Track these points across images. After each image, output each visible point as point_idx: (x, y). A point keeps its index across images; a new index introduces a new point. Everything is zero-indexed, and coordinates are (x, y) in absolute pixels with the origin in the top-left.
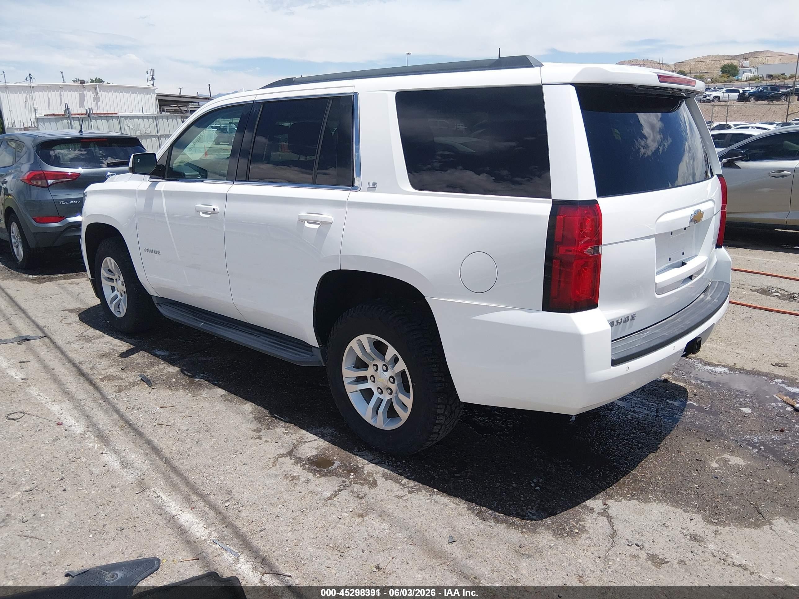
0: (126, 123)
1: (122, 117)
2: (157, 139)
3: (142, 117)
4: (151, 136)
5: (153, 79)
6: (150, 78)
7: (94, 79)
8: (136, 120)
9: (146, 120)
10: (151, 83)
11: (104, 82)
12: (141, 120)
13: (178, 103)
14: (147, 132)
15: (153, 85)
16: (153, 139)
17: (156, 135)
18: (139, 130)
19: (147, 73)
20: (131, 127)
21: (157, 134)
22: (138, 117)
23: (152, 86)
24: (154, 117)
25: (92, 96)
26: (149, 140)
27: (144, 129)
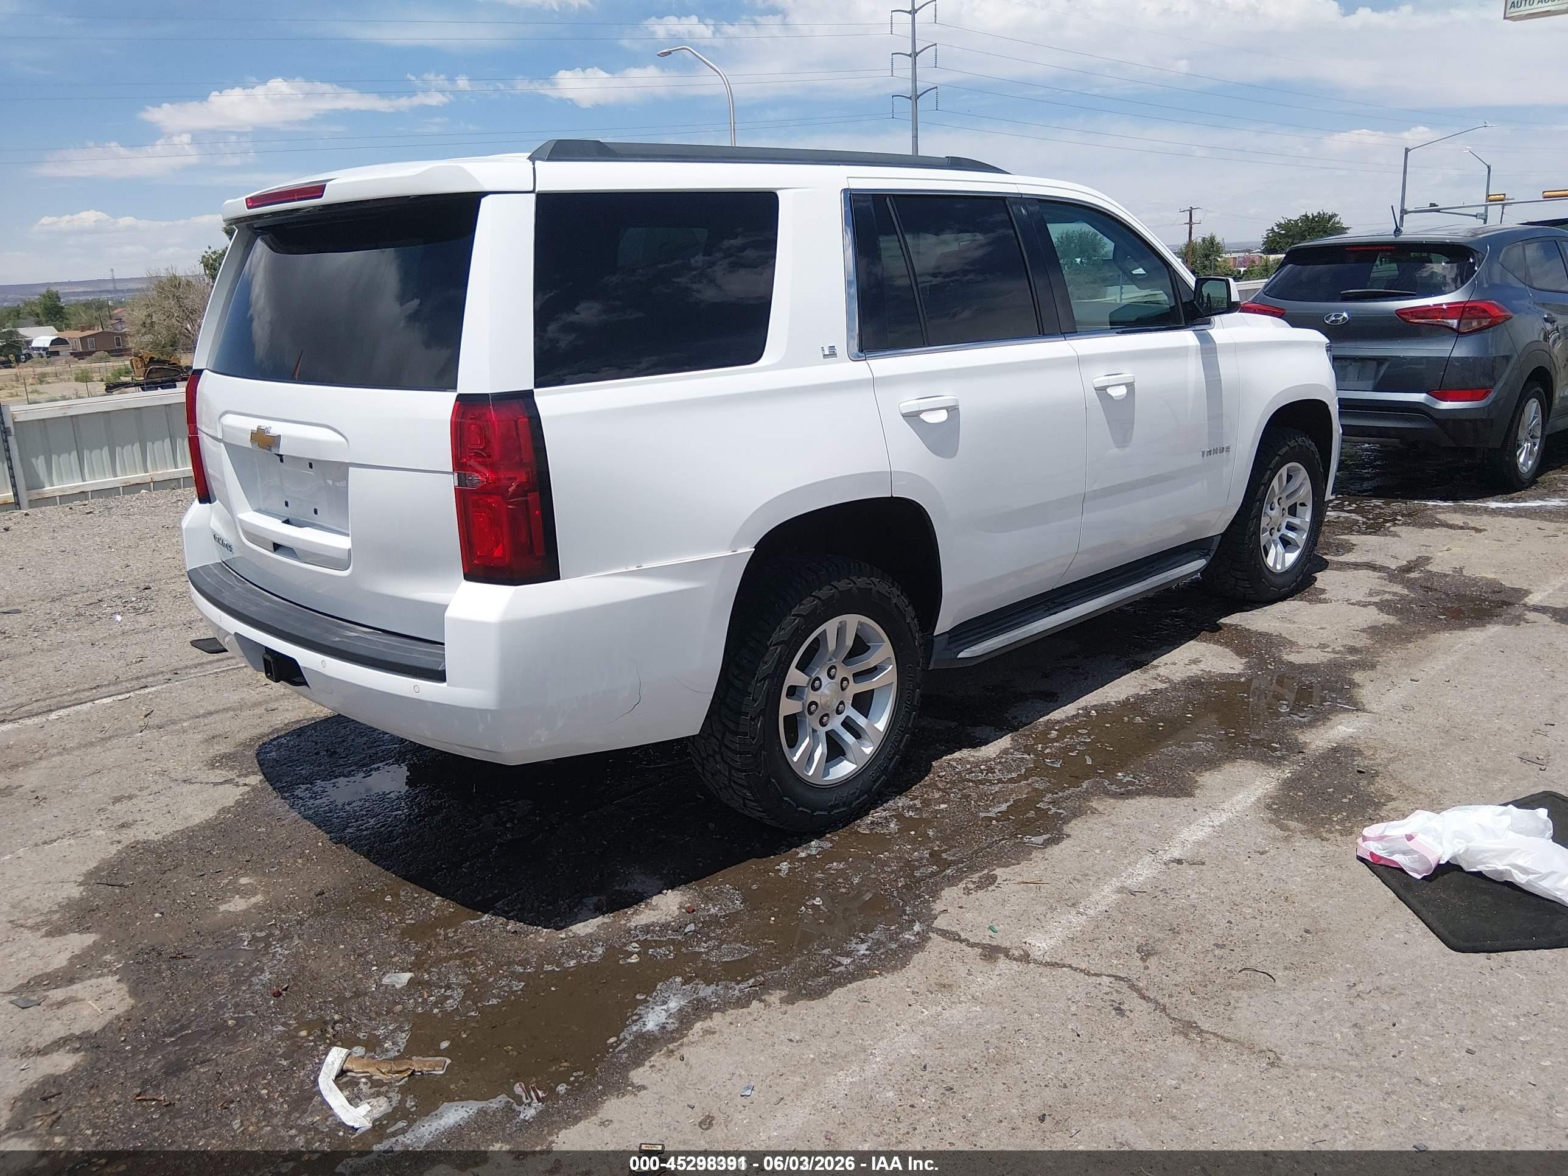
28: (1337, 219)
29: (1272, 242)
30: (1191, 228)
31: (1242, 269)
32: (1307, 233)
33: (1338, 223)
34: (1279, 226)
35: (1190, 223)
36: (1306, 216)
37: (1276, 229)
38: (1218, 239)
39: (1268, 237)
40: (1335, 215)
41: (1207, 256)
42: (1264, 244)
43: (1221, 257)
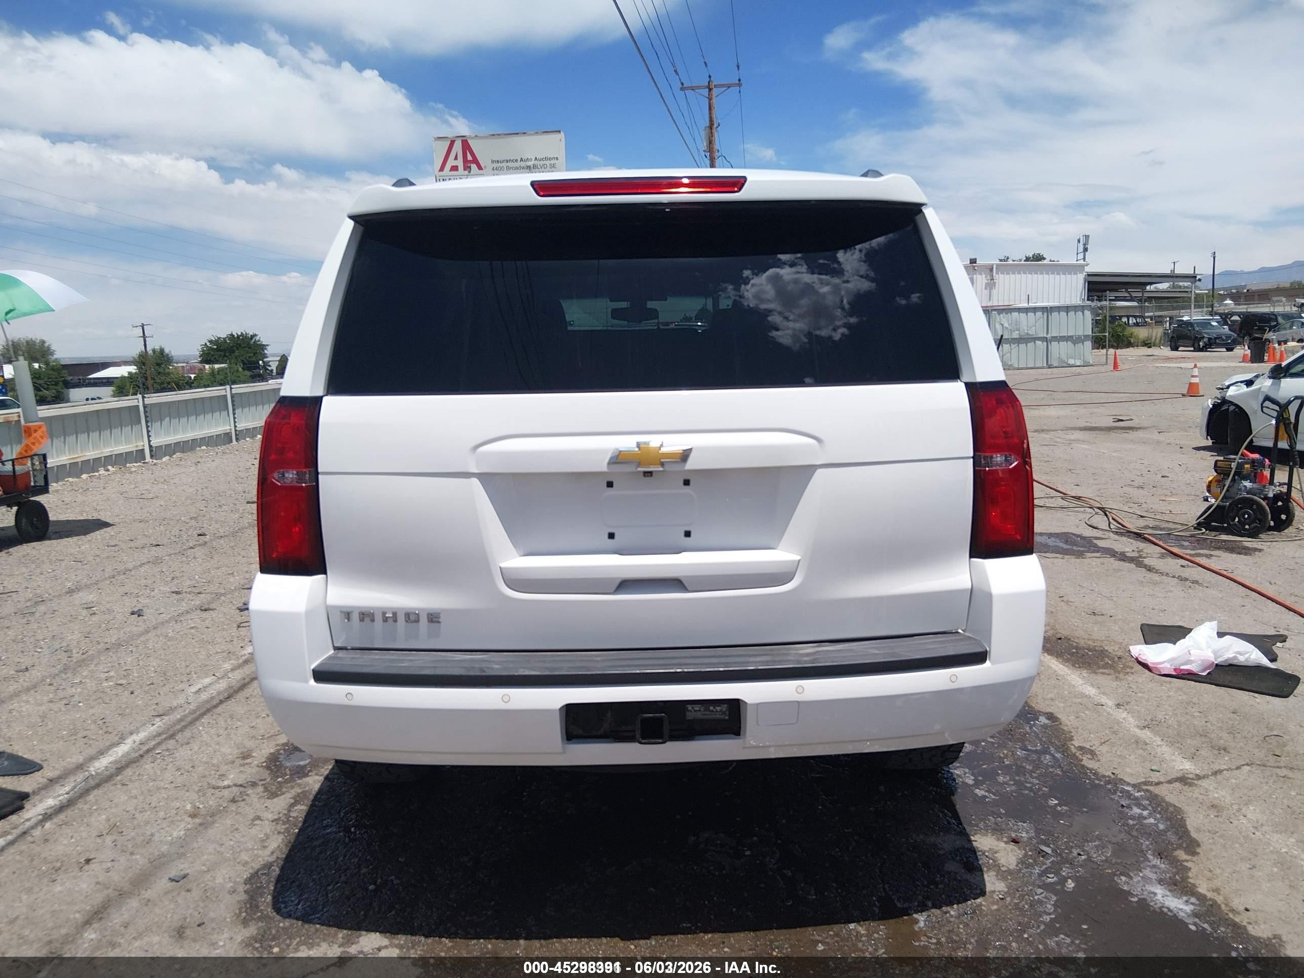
0: (998, 320)
1: (995, 310)
2: (1045, 343)
3: (1026, 310)
4: (1034, 339)
5: (1086, 250)
6: (1081, 249)
7: (1031, 256)
8: (1015, 314)
9: (1031, 315)
10: (1081, 256)
11: (1044, 259)
12: (1023, 315)
13: (1128, 286)
14: (1030, 332)
15: (1084, 259)
16: (1039, 343)
17: (1044, 338)
18: (1018, 330)
19: (1079, 241)
20: (1006, 325)
21: (1045, 336)
22: (1019, 310)
23: (1082, 262)
24: (1045, 310)
25: (985, 281)
26: (1031, 345)
27: (1026, 328)
28: (257, 338)
29: (208, 354)
30: (145, 341)
31: (193, 376)
32: (235, 348)
33: (259, 341)
34: (211, 342)
35: (144, 336)
36: (232, 335)
37: (208, 344)
38: (167, 351)
39: (203, 351)
40: (256, 335)
41: (159, 365)
42: (200, 356)
43: (173, 366)
